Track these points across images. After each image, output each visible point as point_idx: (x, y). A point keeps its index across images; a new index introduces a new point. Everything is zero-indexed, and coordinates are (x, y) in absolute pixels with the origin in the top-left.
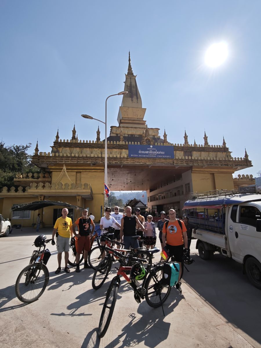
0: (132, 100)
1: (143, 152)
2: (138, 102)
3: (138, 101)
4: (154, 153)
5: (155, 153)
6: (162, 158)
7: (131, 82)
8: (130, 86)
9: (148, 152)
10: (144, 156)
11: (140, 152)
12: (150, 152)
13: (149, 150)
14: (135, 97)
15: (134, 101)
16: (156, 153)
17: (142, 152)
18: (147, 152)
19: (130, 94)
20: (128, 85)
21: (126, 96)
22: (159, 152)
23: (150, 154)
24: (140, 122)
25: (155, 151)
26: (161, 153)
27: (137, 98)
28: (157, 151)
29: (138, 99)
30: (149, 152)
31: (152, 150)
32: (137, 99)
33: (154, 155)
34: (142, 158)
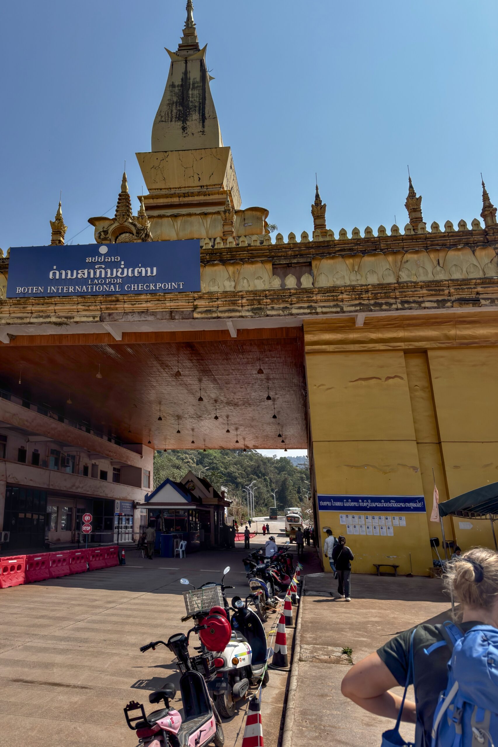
0: (184, 129)
1: (66, 274)
2: (203, 132)
3: (203, 126)
4: (112, 274)
5: (117, 277)
6: (146, 292)
7: (186, 73)
8: (182, 86)
9: (89, 273)
10: (71, 289)
11: (54, 274)
12: (95, 273)
13: (91, 266)
14: (195, 116)
15: (189, 131)
16: (122, 273)
17: (61, 274)
18: (83, 274)
19: (181, 108)
20: (176, 84)
21: (163, 119)
22: (133, 272)
23: (95, 278)
24: (207, 198)
25: (116, 265)
26: (140, 273)
27: (203, 119)
28: (127, 266)
29: (207, 122)
30: (92, 272)
31: (104, 263)
32: (203, 122)
33: (110, 284)
34: (57, 299)
